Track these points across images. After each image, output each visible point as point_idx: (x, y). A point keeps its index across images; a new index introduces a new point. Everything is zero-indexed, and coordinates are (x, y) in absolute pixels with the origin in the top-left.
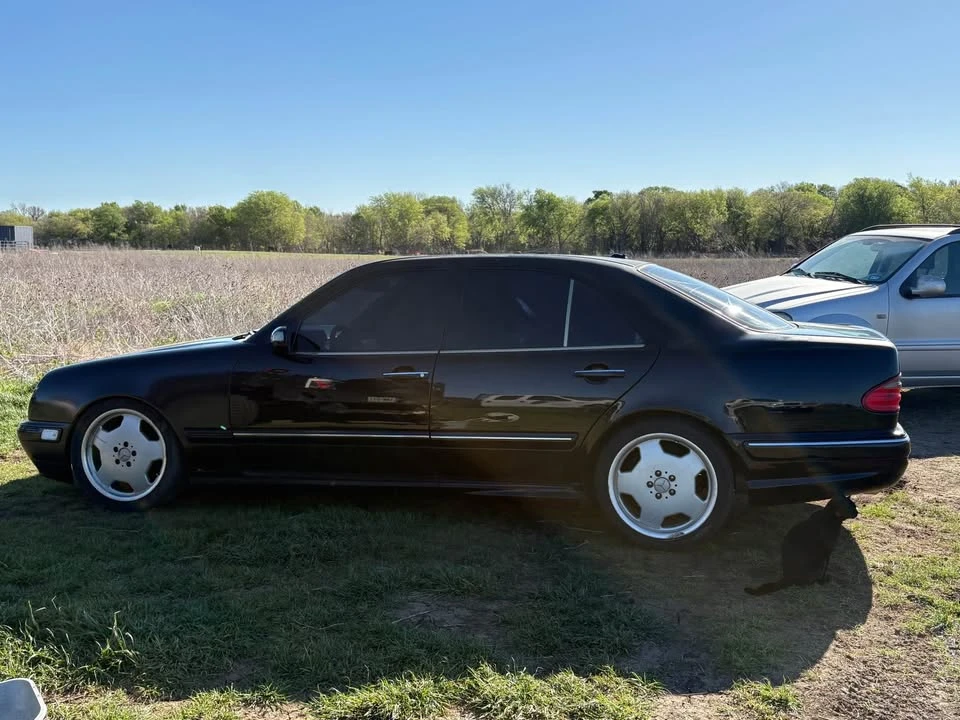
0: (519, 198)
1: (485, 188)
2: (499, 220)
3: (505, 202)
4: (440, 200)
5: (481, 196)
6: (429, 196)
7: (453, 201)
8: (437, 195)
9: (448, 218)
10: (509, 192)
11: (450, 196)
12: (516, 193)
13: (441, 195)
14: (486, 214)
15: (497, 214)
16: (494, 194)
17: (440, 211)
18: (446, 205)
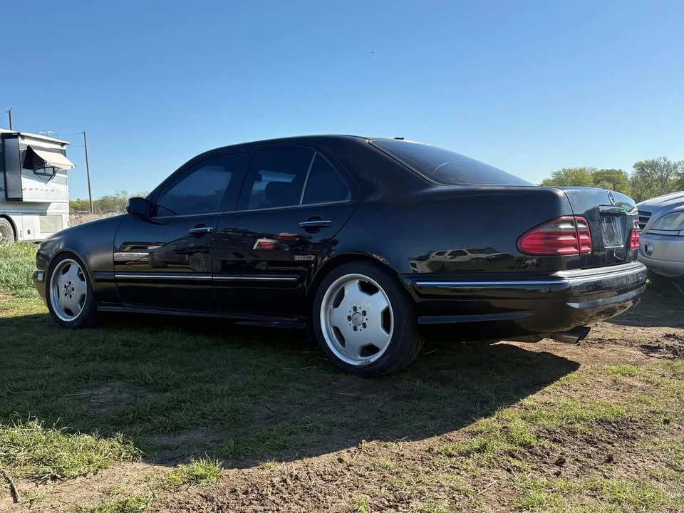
0: (675, 167)
1: (643, 161)
2: (657, 185)
3: (662, 172)
4: (609, 172)
5: (641, 167)
6: (599, 169)
7: (620, 172)
8: (606, 169)
9: (614, 185)
10: (666, 163)
11: (617, 169)
12: (672, 163)
13: (609, 169)
14: (646, 181)
15: (655, 181)
16: (653, 165)
17: (608, 181)
18: (613, 175)
